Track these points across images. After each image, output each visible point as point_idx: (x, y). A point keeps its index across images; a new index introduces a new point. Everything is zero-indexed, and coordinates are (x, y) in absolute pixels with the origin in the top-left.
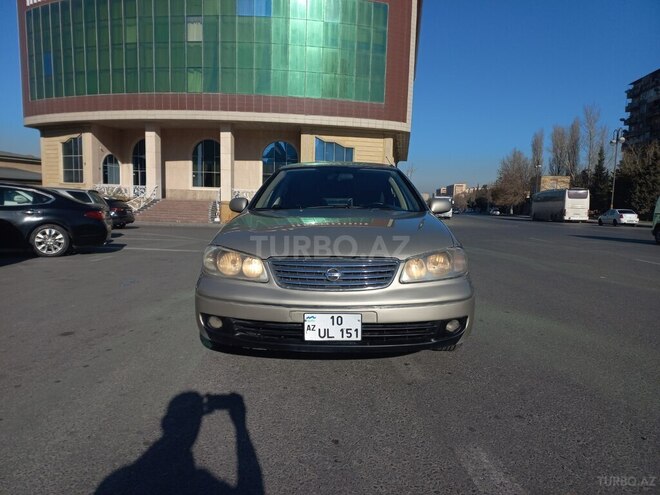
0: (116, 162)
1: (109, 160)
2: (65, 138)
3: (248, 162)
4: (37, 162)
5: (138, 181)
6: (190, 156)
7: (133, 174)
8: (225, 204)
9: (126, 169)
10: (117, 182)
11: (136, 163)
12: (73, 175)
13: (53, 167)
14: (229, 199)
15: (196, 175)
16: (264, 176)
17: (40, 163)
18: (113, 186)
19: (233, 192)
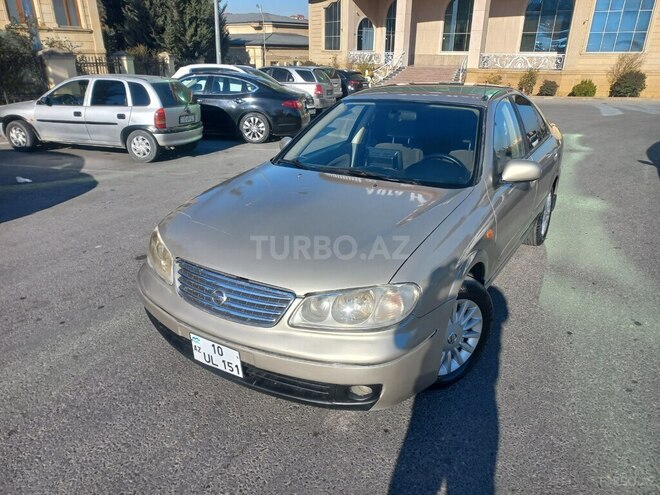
0: (371, 26)
1: (364, 24)
2: (327, 3)
3: (506, 19)
4: (305, 27)
5: (390, 46)
6: (443, 15)
7: (385, 39)
8: (473, 71)
9: (379, 34)
10: (370, 48)
11: (391, 26)
12: (332, 42)
13: (317, 34)
14: (476, 67)
15: (446, 37)
16: (524, 36)
17: (307, 28)
18: (366, 54)
19: (482, 58)
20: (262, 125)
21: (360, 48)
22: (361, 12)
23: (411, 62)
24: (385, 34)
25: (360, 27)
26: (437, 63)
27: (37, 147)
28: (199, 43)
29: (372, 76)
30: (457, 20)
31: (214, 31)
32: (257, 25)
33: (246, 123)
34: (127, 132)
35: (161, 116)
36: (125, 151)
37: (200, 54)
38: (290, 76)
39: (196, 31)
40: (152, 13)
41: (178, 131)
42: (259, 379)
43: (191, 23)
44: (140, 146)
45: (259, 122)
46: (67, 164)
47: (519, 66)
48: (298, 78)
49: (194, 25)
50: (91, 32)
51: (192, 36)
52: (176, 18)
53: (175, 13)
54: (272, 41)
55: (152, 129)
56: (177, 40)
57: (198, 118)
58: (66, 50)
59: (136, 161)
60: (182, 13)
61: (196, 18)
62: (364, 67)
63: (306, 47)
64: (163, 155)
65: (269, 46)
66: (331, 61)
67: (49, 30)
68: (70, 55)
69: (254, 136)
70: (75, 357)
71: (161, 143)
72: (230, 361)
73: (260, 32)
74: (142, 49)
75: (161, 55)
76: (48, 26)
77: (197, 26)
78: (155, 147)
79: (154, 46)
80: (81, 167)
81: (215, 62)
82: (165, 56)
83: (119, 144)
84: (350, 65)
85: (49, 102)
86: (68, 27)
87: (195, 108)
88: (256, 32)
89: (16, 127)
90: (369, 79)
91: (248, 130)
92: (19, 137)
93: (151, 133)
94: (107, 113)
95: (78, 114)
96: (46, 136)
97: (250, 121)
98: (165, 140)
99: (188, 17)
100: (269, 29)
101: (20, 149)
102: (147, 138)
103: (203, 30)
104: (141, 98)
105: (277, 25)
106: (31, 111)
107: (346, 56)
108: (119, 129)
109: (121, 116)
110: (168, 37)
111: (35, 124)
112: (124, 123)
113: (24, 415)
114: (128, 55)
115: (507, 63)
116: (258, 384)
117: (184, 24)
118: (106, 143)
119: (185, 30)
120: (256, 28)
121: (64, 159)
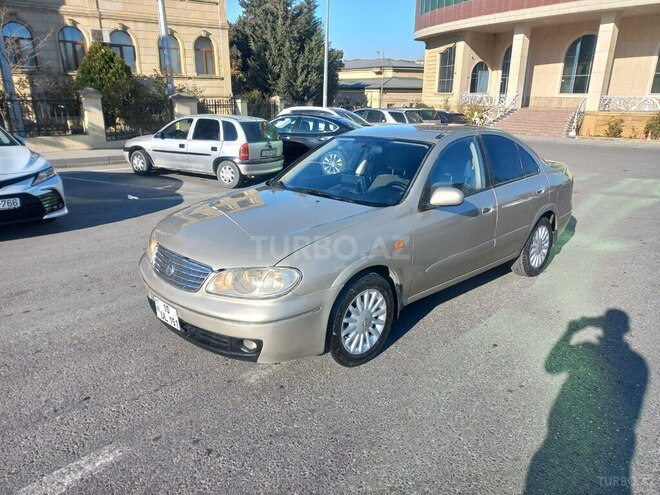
0: (486, 69)
1: (479, 68)
2: (442, 49)
3: (635, 59)
4: (420, 70)
5: (503, 89)
6: (563, 57)
7: (500, 81)
8: (590, 114)
9: (494, 77)
10: (484, 90)
11: (506, 69)
12: (445, 85)
13: (431, 78)
14: (596, 109)
15: (566, 79)
16: (656, 76)
17: (422, 72)
18: (478, 95)
19: (602, 100)
20: (340, 160)
21: (473, 90)
22: (476, 56)
23: (526, 103)
24: (500, 78)
25: (475, 70)
26: (554, 105)
27: (152, 172)
28: (309, 88)
29: (482, 118)
30: (579, 62)
31: (322, 78)
32: (378, 70)
33: (326, 159)
34: (218, 162)
35: (245, 149)
36: (215, 178)
37: (309, 98)
38: (384, 118)
39: (306, 77)
40: (270, 62)
41: (259, 163)
42: (192, 333)
43: (303, 71)
44: (227, 174)
45: (337, 158)
46: (169, 185)
47: (647, 109)
48: (390, 119)
49: (305, 72)
50: (223, 79)
51: (303, 82)
52: (290, 66)
53: (290, 63)
54: (390, 85)
55: (237, 161)
56: (290, 86)
57: (279, 152)
58: (191, 95)
59: (222, 186)
60: (295, 62)
61: (308, 66)
62: (474, 108)
63: (419, 90)
64: (245, 182)
65: (386, 90)
66: (442, 103)
67: (190, 78)
68: (194, 99)
69: (332, 170)
70: (99, 315)
71: (243, 172)
72: (171, 316)
73: (380, 76)
74: (256, 93)
75: (273, 98)
76: (189, 75)
77: (308, 73)
78: (238, 176)
79: (268, 90)
80: (178, 189)
81: (321, 105)
82: (276, 99)
83: (211, 172)
84: (461, 107)
85: (163, 136)
86: (205, 76)
87: (278, 144)
88: (376, 76)
89: (137, 155)
90: (478, 120)
91: (327, 165)
92: (139, 163)
93: (235, 164)
94: (204, 145)
95: (182, 146)
96: (158, 163)
97: (329, 158)
98: (248, 169)
99: (301, 65)
100: (389, 74)
101: (138, 173)
102: (233, 168)
103: (314, 76)
104: (231, 134)
105: (397, 70)
106: (149, 143)
107: (457, 98)
108: (211, 159)
109: (214, 149)
110: (282, 83)
111: (151, 153)
112: (216, 155)
113: (50, 343)
114: (243, 99)
115: (634, 104)
116: (191, 337)
117: (296, 71)
118: (201, 171)
119: (297, 77)
120: (378, 73)
121: (169, 182)
